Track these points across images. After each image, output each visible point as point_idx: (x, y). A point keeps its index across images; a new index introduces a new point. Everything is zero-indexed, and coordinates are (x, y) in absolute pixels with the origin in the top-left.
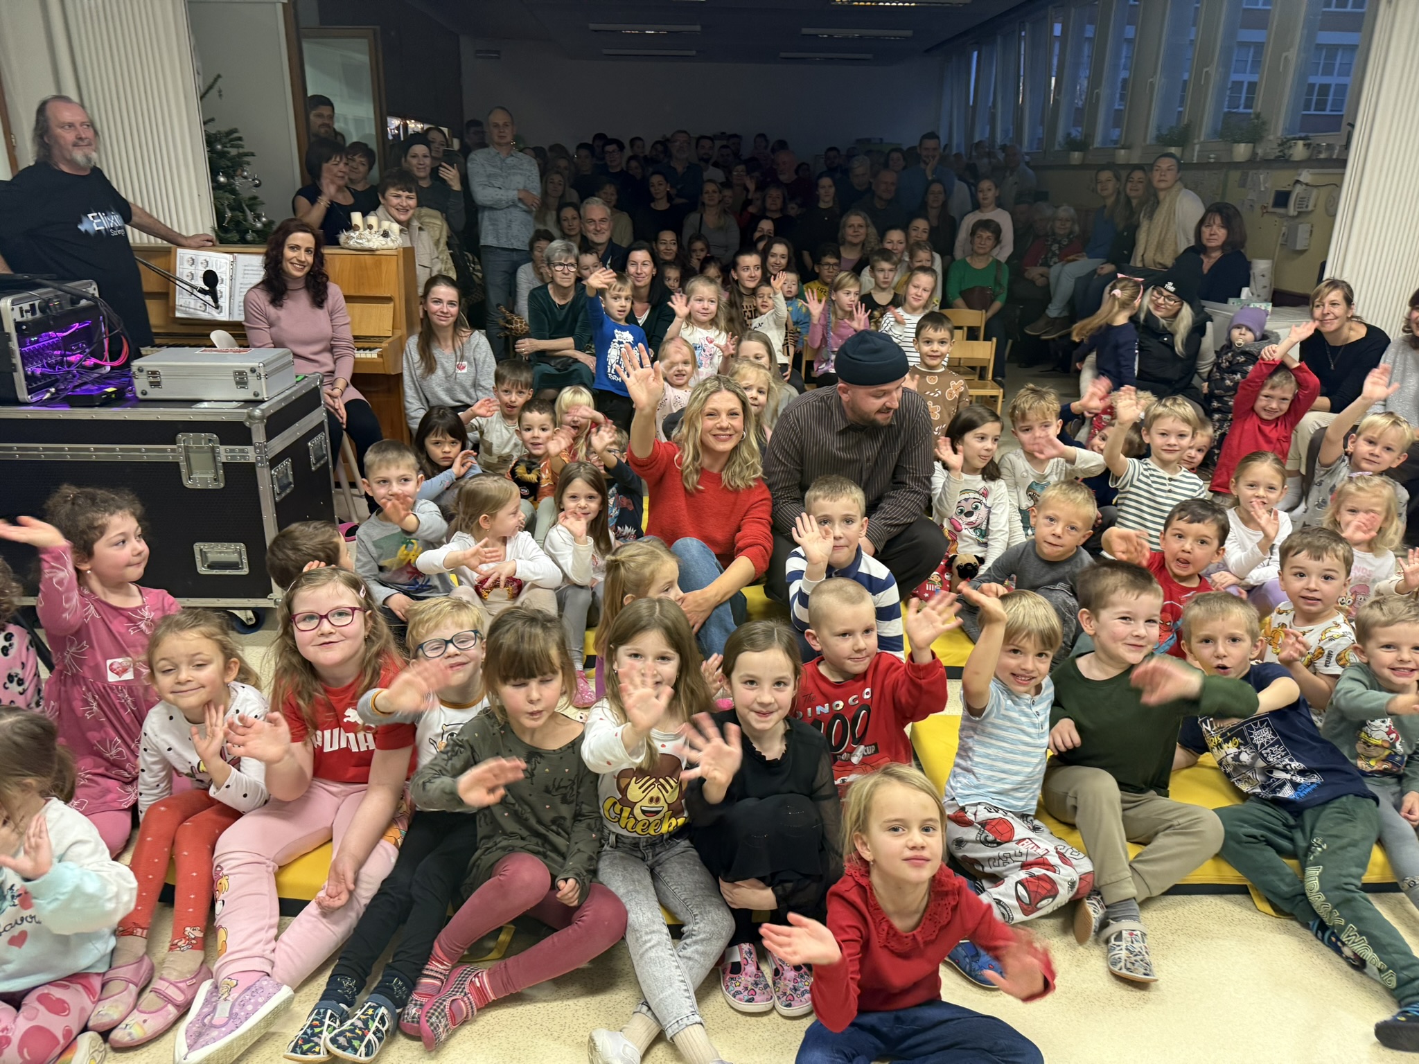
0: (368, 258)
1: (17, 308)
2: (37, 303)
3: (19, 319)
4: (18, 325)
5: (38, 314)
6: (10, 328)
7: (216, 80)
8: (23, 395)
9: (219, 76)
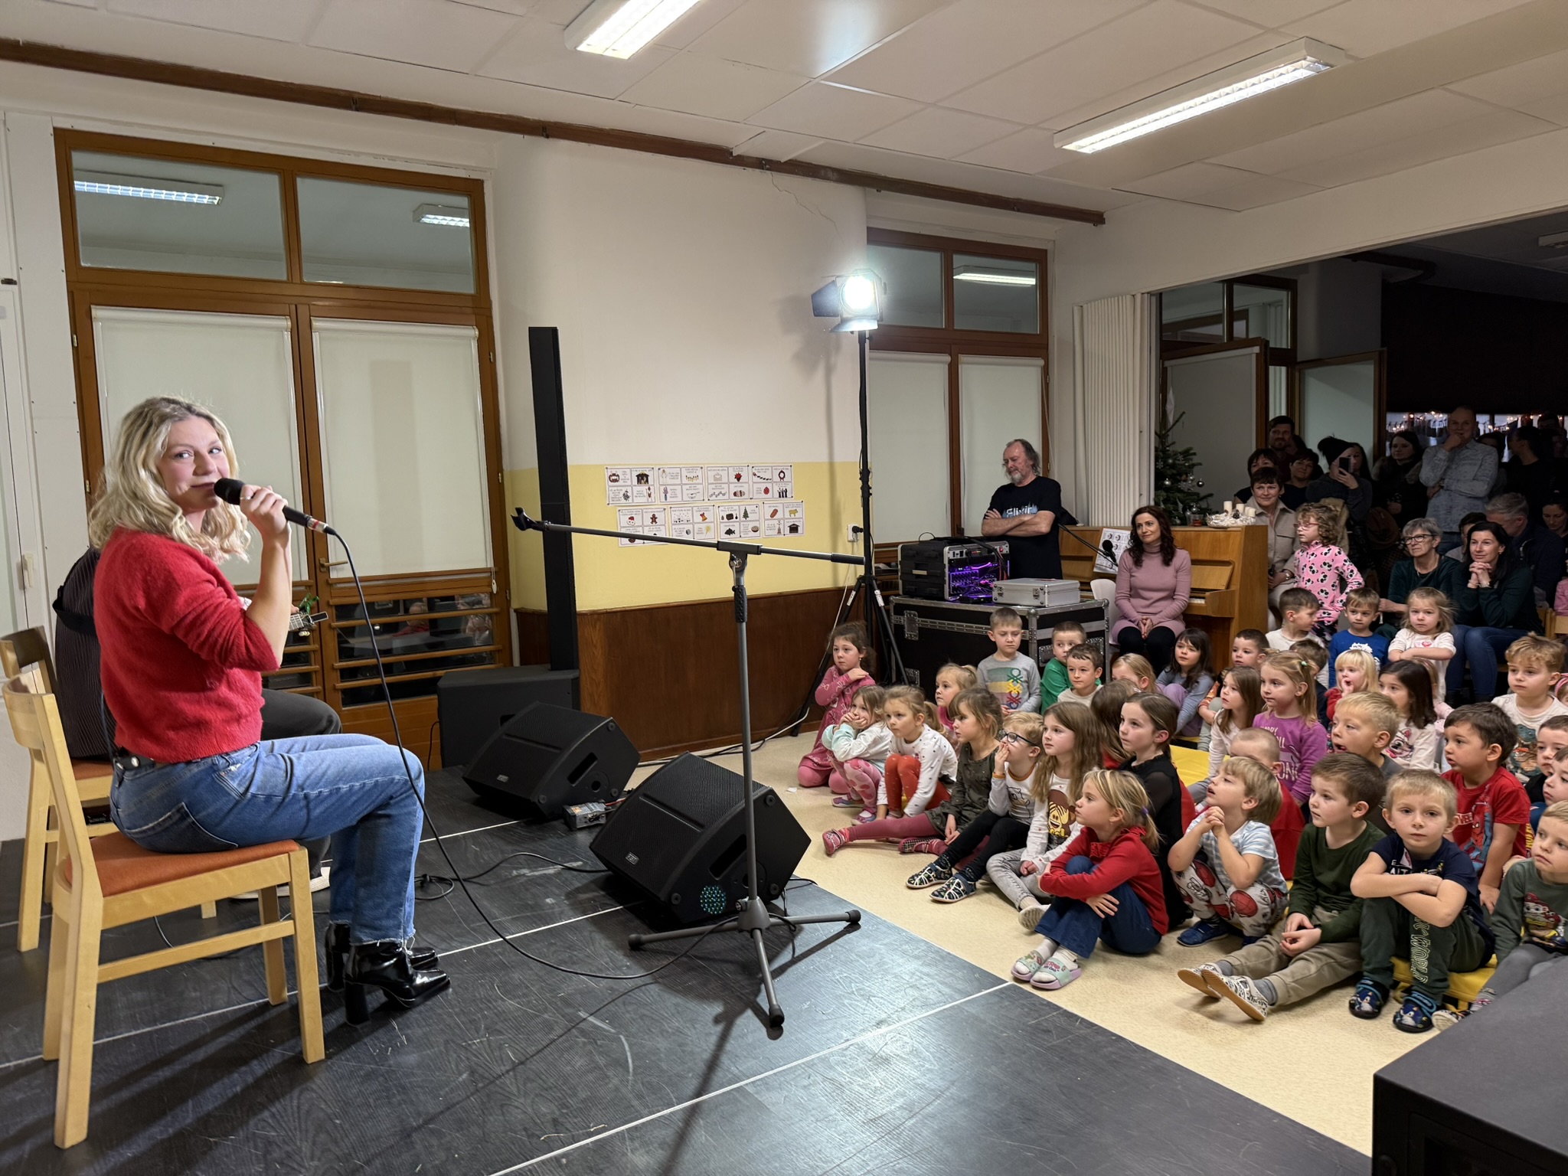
0: (1222, 534)
1: (951, 552)
2: (964, 551)
3: (951, 557)
4: (950, 561)
5: (964, 556)
6: (946, 562)
7: (1181, 416)
8: (947, 596)
9: (1184, 413)
